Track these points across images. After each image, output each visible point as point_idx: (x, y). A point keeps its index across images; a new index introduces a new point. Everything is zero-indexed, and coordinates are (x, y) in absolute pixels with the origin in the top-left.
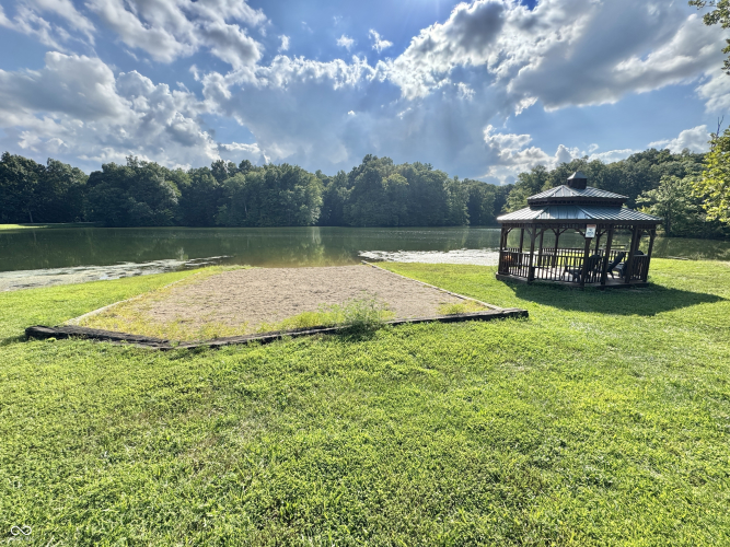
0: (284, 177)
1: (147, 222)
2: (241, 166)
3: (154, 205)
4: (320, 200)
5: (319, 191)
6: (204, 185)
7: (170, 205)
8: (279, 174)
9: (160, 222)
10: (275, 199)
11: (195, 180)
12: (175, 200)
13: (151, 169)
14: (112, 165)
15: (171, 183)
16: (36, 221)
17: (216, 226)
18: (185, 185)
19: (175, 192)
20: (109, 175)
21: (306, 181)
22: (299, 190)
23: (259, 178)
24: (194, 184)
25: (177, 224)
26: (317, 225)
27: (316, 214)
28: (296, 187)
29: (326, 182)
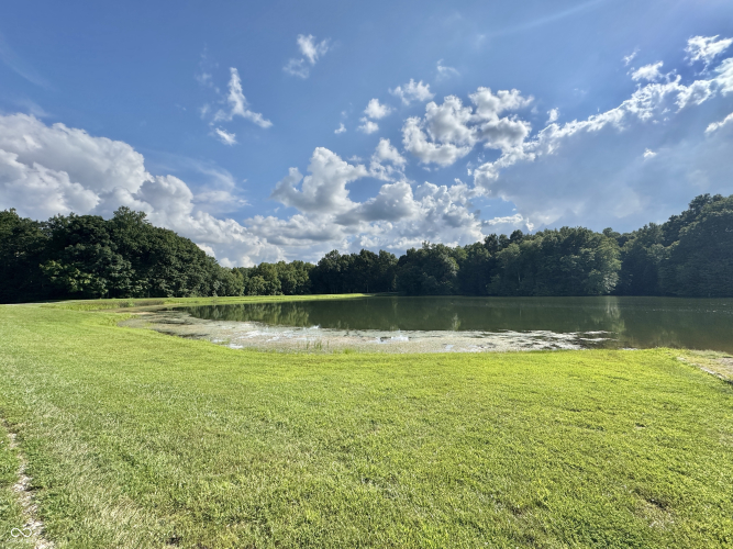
0: (565, 241)
1: (434, 291)
2: (512, 236)
3: (439, 278)
4: (617, 263)
5: (615, 252)
6: (478, 257)
7: (450, 277)
8: (559, 238)
9: (441, 291)
10: (554, 266)
11: (470, 254)
12: (455, 273)
13: (440, 249)
14: (413, 250)
15: (452, 259)
16: (370, 292)
17: (488, 295)
18: (461, 260)
19: (455, 265)
20: (411, 256)
21: (596, 242)
22: (587, 253)
23: (535, 246)
24: (469, 258)
25: (455, 293)
26: (613, 294)
27: (611, 281)
28: (583, 250)
29: (622, 240)
